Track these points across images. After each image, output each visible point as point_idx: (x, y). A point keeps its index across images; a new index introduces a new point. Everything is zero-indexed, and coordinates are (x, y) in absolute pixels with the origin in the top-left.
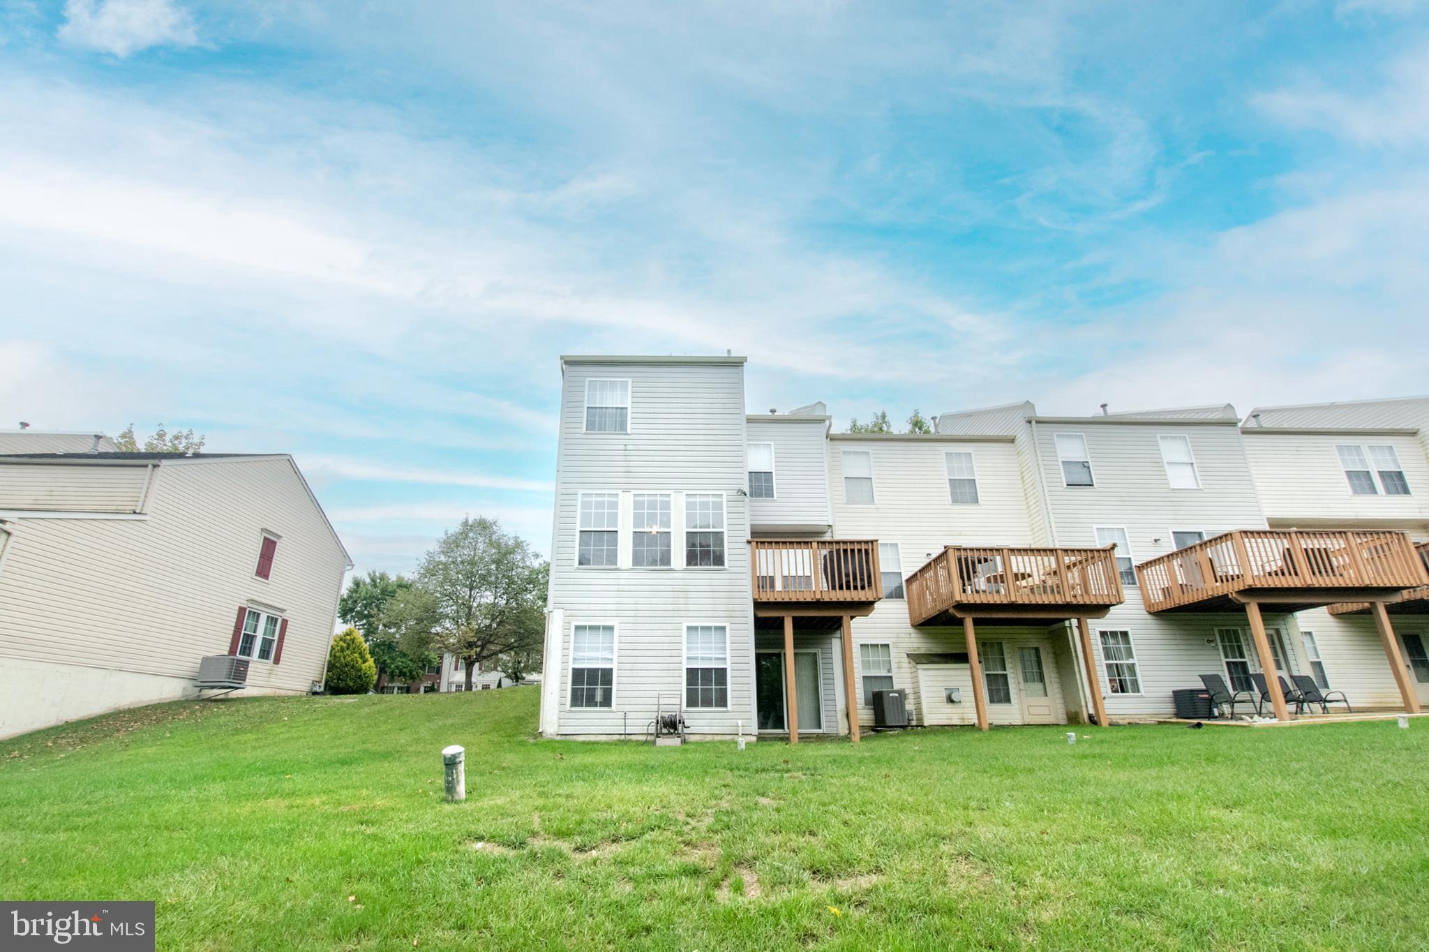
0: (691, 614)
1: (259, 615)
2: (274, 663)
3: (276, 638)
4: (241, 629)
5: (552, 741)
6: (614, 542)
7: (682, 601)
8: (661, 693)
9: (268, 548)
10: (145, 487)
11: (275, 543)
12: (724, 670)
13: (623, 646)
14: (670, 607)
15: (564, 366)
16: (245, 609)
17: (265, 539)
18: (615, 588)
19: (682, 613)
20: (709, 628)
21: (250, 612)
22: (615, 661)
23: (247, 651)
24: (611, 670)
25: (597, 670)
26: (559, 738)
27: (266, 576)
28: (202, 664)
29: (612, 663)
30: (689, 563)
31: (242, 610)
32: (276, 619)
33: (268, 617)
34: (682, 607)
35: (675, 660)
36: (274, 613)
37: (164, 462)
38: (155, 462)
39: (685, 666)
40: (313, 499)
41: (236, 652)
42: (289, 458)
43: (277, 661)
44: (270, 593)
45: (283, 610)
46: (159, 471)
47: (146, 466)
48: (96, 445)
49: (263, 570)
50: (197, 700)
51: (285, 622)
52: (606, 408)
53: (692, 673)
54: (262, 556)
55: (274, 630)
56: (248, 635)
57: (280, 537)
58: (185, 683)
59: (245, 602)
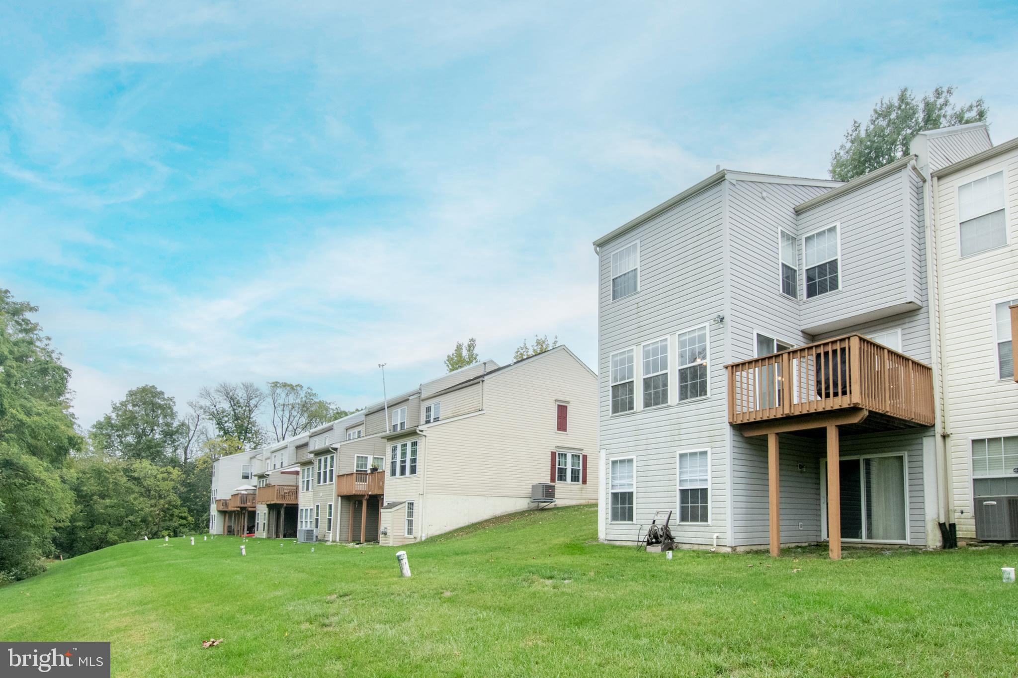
0: (683, 443)
1: (566, 455)
2: (583, 484)
3: (581, 468)
4: (555, 465)
5: (603, 544)
6: (631, 391)
7: (676, 432)
8: (660, 510)
9: (562, 411)
10: (481, 394)
11: (566, 407)
12: (706, 490)
13: (641, 474)
14: (669, 439)
15: (598, 248)
16: (555, 453)
17: (559, 406)
18: (633, 428)
19: (677, 443)
20: (695, 454)
21: (559, 454)
22: (635, 486)
23: (563, 478)
24: (632, 493)
25: (625, 493)
26: (606, 542)
27: (565, 430)
28: (532, 488)
29: (633, 488)
30: (681, 399)
31: (553, 454)
32: (579, 456)
33: (572, 455)
34: (676, 438)
35: (672, 483)
36: (576, 452)
37: (486, 378)
38: (481, 379)
39: (678, 488)
40: (588, 370)
41: (555, 480)
42: (562, 347)
43: (584, 482)
44: (568, 440)
45: (582, 450)
46: (485, 383)
47: (479, 382)
48: (485, 369)
49: (562, 425)
50: (537, 510)
51: (585, 457)
52: (625, 274)
53: (684, 492)
54: (559, 417)
55: (579, 463)
56: (562, 468)
57: (568, 402)
58: (528, 500)
59: (555, 448)
